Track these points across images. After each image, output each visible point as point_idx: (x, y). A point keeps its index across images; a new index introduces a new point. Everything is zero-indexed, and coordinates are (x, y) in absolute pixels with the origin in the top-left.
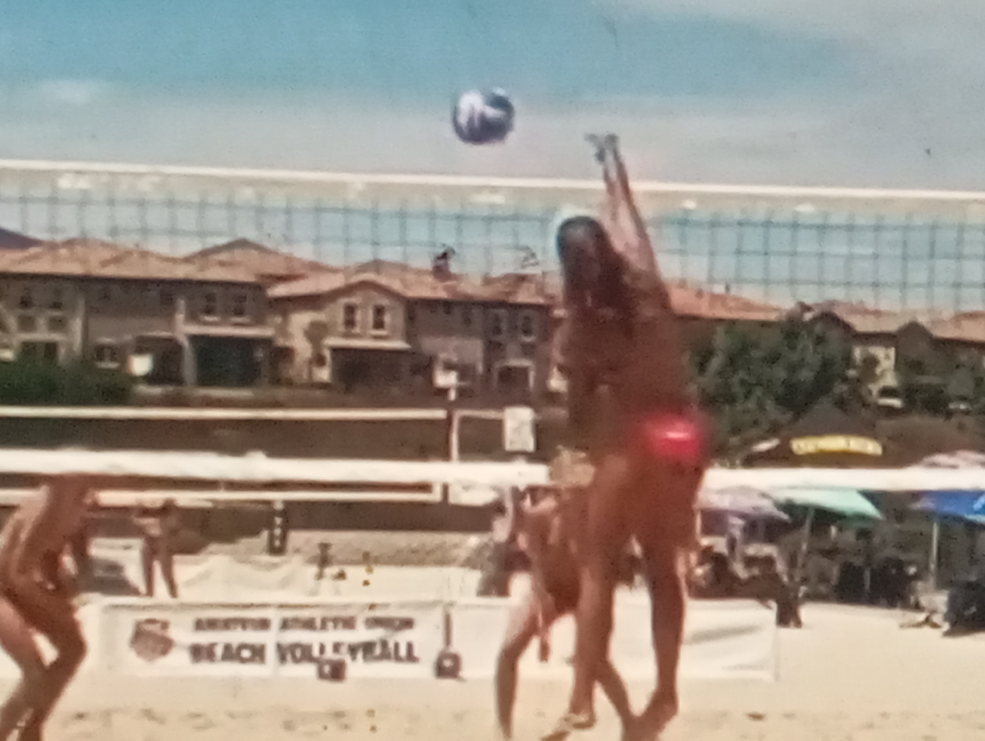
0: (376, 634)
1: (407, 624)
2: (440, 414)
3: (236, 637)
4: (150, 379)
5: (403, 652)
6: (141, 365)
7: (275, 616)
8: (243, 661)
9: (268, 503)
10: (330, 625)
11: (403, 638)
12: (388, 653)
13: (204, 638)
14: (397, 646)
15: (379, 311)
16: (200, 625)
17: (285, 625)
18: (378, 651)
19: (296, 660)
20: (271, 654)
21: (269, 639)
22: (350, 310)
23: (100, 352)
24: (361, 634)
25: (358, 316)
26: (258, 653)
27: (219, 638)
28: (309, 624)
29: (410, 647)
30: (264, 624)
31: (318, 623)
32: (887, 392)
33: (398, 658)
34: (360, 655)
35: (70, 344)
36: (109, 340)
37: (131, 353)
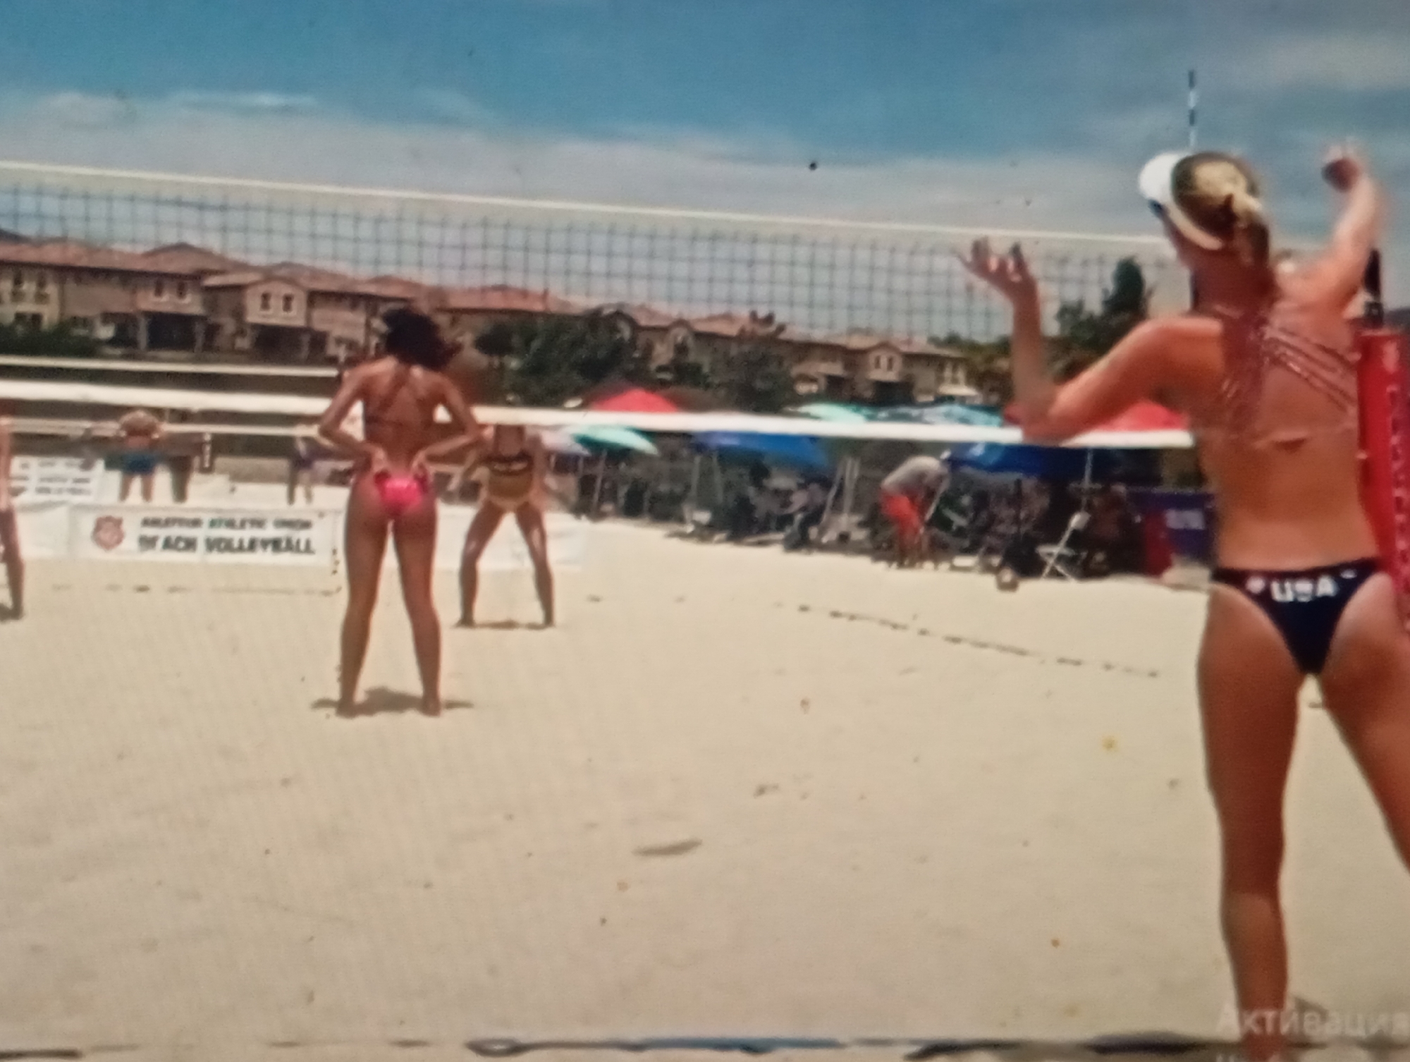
0: (282, 533)
1: (306, 525)
2: (331, 372)
3: (175, 532)
4: (112, 342)
5: (302, 546)
6: (105, 332)
7: (206, 518)
8: (179, 550)
9: (200, 435)
10: (248, 525)
11: (302, 535)
12: (291, 547)
13: (150, 532)
14: (298, 542)
15: (288, 300)
16: (146, 523)
17: (213, 524)
18: (284, 544)
19: (221, 550)
20: (201, 545)
21: (201, 534)
22: (266, 297)
23: (75, 321)
24: (270, 532)
25: (272, 302)
26: (190, 544)
27: (162, 533)
28: (230, 524)
29: (308, 543)
30: (196, 523)
31: (238, 523)
33: (298, 550)
34: (270, 548)
35: (50, 314)
36: (80, 312)
37: (98, 323)
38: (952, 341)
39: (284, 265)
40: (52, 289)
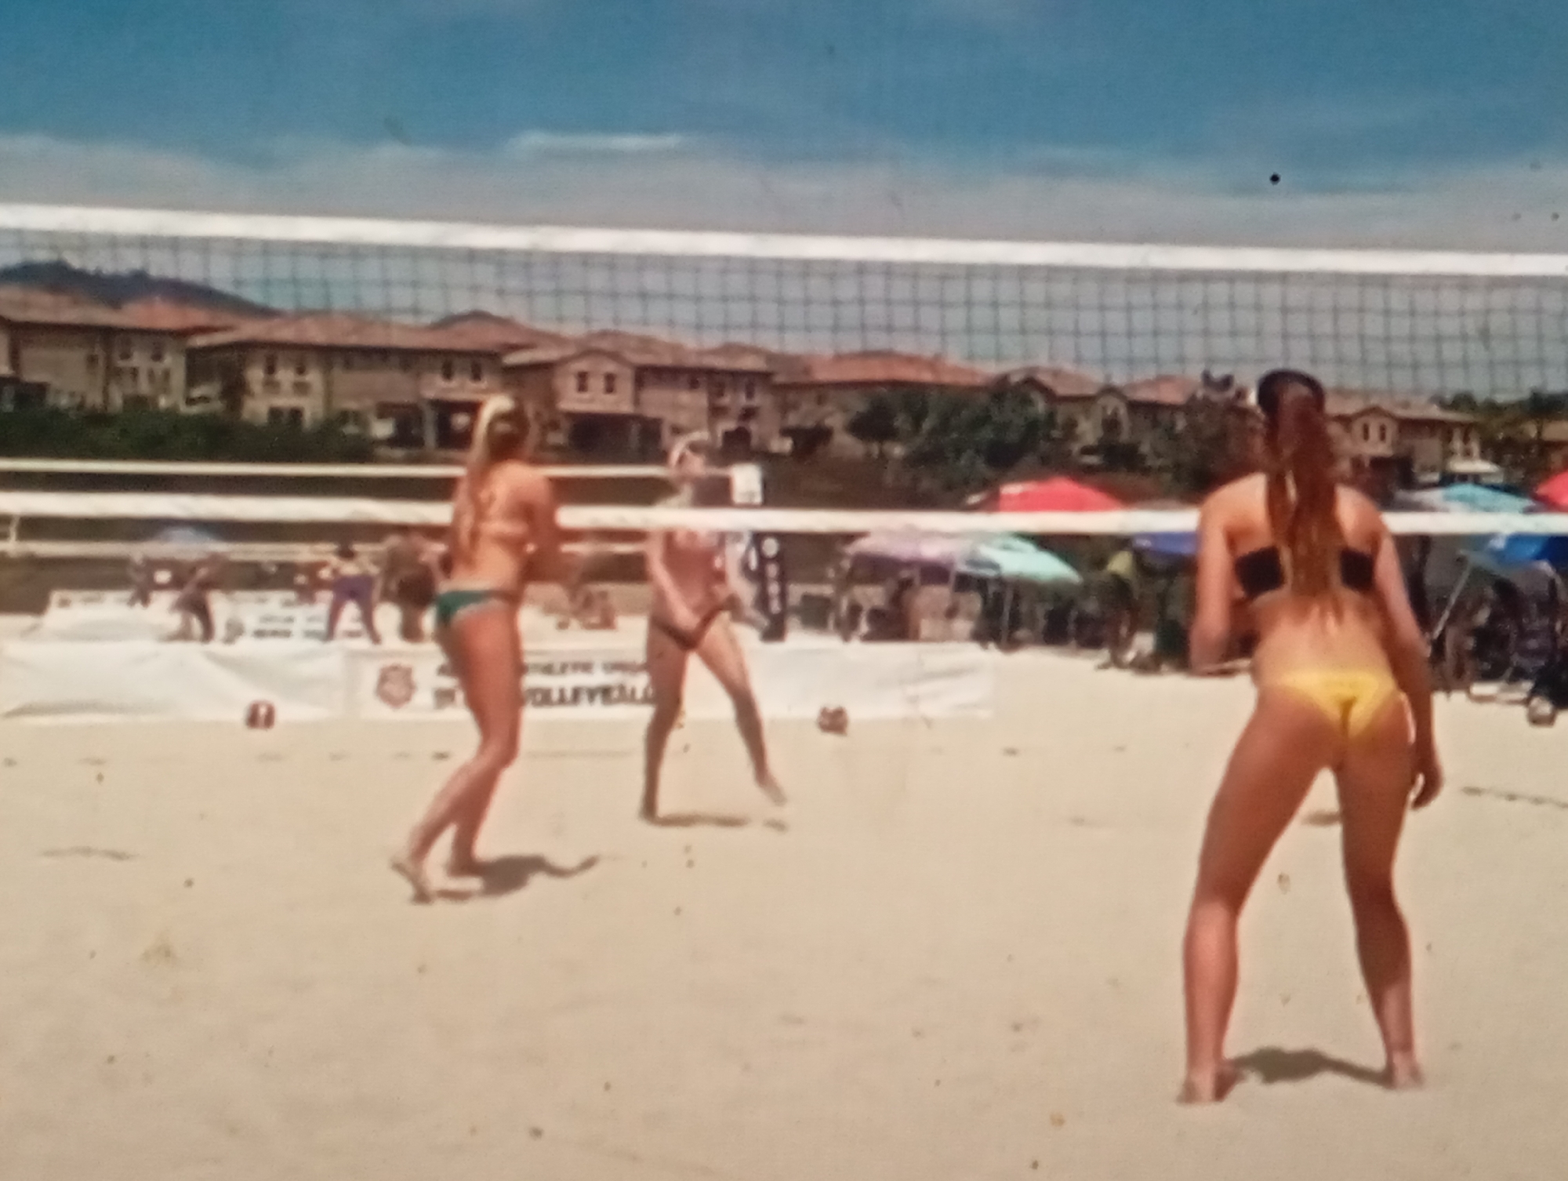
0: (613, 678)
4: (392, 442)
5: (639, 694)
6: (382, 429)
10: (570, 670)
11: (638, 681)
12: (625, 696)
14: (633, 692)
15: (610, 379)
18: (615, 694)
22: (583, 377)
23: (345, 417)
24: (598, 678)
25: (591, 383)
31: (557, 667)
32: (1087, 451)
33: (635, 701)
34: (598, 699)
35: (312, 408)
36: (351, 405)
37: (372, 418)
38: (1464, 401)
39: (604, 334)
40: (314, 377)
